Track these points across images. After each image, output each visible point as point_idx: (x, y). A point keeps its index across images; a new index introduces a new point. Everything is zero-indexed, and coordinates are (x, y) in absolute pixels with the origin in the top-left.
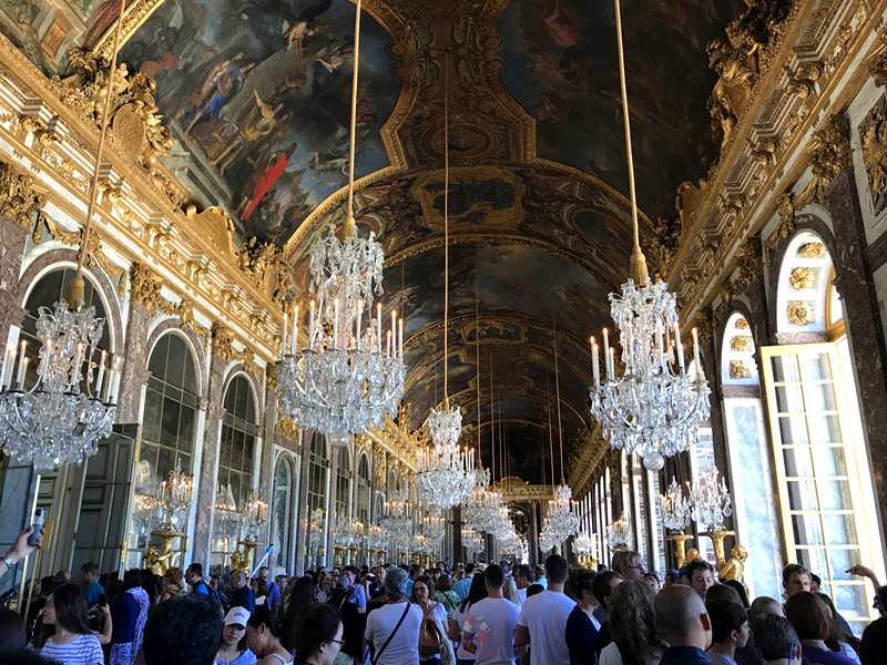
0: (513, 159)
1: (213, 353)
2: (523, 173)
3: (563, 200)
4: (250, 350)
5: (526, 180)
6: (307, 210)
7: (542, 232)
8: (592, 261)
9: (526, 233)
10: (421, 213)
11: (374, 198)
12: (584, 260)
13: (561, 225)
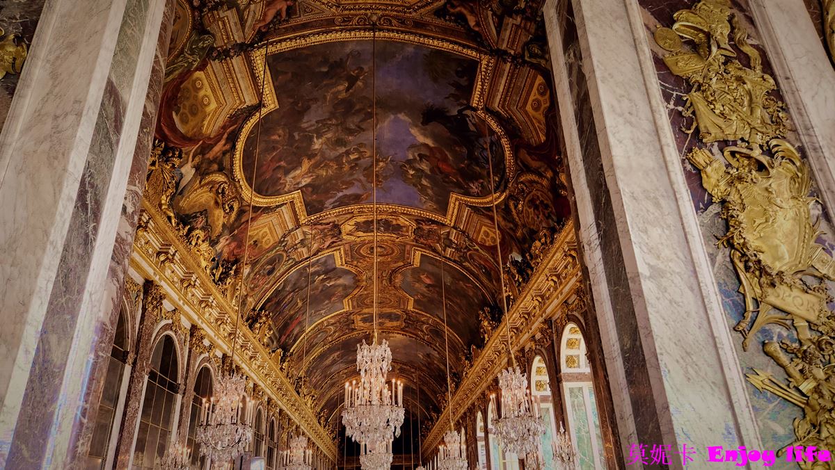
0: (402, 307)
1: (268, 412)
2: (406, 312)
3: (424, 323)
4: (276, 406)
5: (406, 314)
6: (304, 331)
7: (412, 331)
8: (437, 347)
9: (404, 331)
10: (353, 323)
11: (333, 321)
12: (433, 346)
13: (422, 331)
